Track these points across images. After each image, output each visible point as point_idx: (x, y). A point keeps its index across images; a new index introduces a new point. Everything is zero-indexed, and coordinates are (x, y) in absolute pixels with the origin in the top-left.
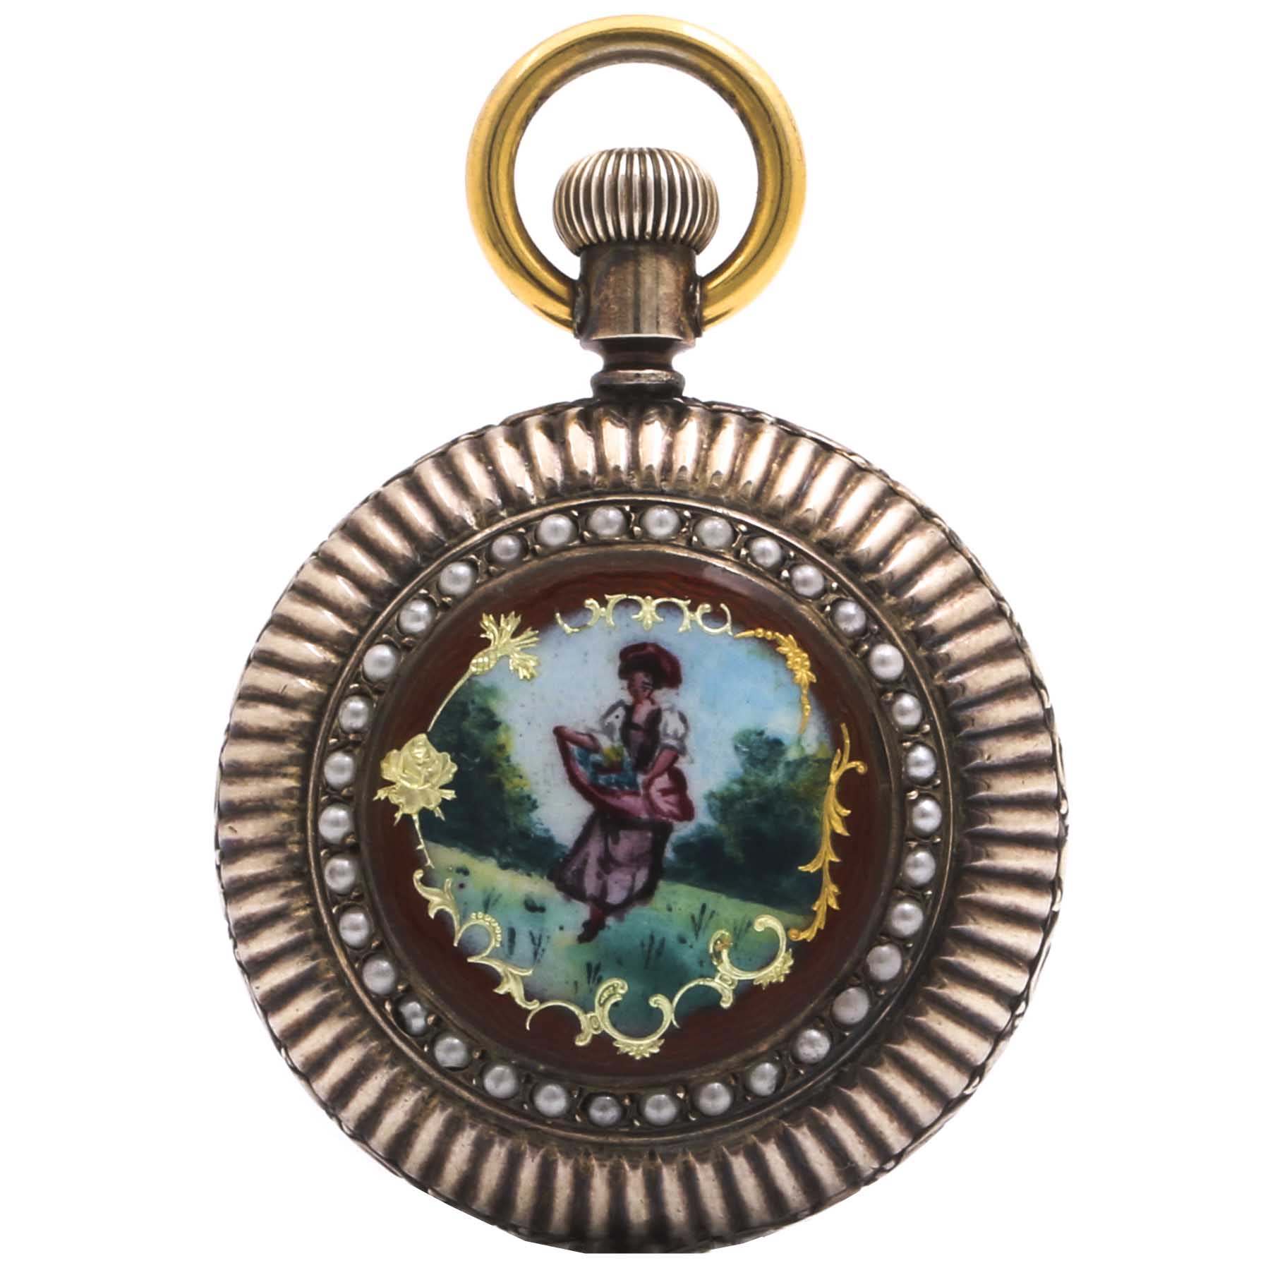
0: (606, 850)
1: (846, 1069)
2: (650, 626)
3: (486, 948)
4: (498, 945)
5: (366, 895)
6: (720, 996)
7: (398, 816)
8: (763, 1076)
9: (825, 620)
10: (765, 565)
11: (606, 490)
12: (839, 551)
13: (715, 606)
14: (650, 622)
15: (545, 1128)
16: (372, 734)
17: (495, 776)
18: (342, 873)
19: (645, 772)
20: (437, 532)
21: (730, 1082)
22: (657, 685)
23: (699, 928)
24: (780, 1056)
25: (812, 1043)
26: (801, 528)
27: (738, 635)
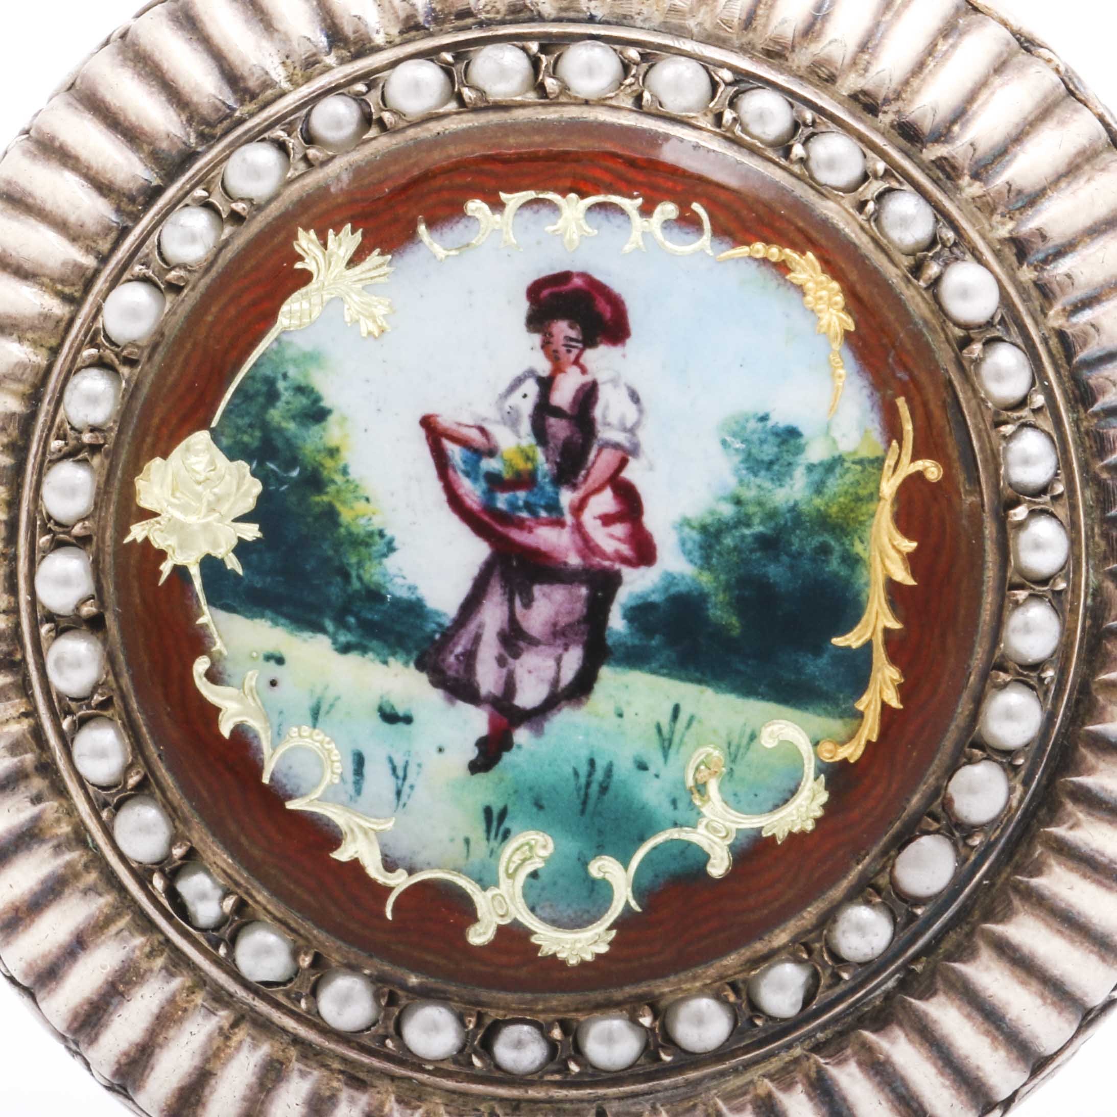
0: (512, 619)
1: (919, 968)
2: (576, 243)
3: (316, 786)
4: (337, 781)
5: (117, 700)
6: (707, 857)
7: (166, 568)
8: (781, 987)
9: (867, 226)
10: (764, 137)
11: (499, 17)
12: (885, 108)
13: (684, 206)
14: (575, 237)
15: (424, 1077)
16: (120, 432)
17: (326, 498)
18: (77, 664)
19: (574, 487)
20: (221, 94)
21: (726, 996)
22: (589, 342)
23: (670, 741)
24: (810, 952)
25: (861, 928)
26: (823, 73)
27: (723, 255)
